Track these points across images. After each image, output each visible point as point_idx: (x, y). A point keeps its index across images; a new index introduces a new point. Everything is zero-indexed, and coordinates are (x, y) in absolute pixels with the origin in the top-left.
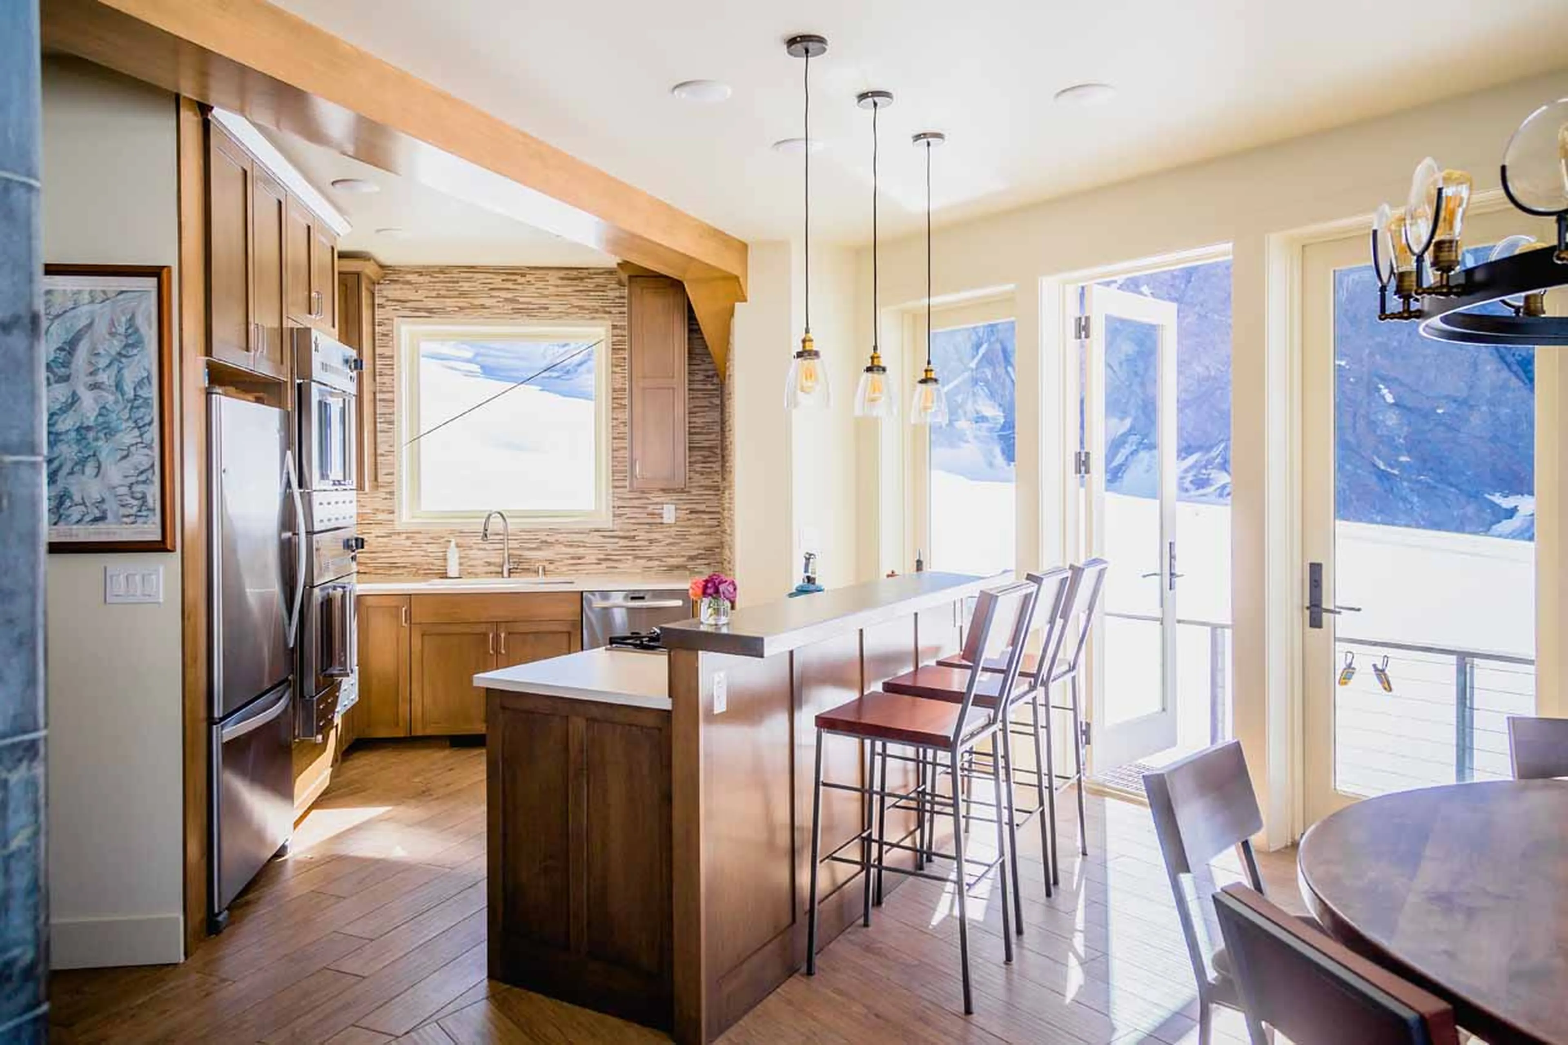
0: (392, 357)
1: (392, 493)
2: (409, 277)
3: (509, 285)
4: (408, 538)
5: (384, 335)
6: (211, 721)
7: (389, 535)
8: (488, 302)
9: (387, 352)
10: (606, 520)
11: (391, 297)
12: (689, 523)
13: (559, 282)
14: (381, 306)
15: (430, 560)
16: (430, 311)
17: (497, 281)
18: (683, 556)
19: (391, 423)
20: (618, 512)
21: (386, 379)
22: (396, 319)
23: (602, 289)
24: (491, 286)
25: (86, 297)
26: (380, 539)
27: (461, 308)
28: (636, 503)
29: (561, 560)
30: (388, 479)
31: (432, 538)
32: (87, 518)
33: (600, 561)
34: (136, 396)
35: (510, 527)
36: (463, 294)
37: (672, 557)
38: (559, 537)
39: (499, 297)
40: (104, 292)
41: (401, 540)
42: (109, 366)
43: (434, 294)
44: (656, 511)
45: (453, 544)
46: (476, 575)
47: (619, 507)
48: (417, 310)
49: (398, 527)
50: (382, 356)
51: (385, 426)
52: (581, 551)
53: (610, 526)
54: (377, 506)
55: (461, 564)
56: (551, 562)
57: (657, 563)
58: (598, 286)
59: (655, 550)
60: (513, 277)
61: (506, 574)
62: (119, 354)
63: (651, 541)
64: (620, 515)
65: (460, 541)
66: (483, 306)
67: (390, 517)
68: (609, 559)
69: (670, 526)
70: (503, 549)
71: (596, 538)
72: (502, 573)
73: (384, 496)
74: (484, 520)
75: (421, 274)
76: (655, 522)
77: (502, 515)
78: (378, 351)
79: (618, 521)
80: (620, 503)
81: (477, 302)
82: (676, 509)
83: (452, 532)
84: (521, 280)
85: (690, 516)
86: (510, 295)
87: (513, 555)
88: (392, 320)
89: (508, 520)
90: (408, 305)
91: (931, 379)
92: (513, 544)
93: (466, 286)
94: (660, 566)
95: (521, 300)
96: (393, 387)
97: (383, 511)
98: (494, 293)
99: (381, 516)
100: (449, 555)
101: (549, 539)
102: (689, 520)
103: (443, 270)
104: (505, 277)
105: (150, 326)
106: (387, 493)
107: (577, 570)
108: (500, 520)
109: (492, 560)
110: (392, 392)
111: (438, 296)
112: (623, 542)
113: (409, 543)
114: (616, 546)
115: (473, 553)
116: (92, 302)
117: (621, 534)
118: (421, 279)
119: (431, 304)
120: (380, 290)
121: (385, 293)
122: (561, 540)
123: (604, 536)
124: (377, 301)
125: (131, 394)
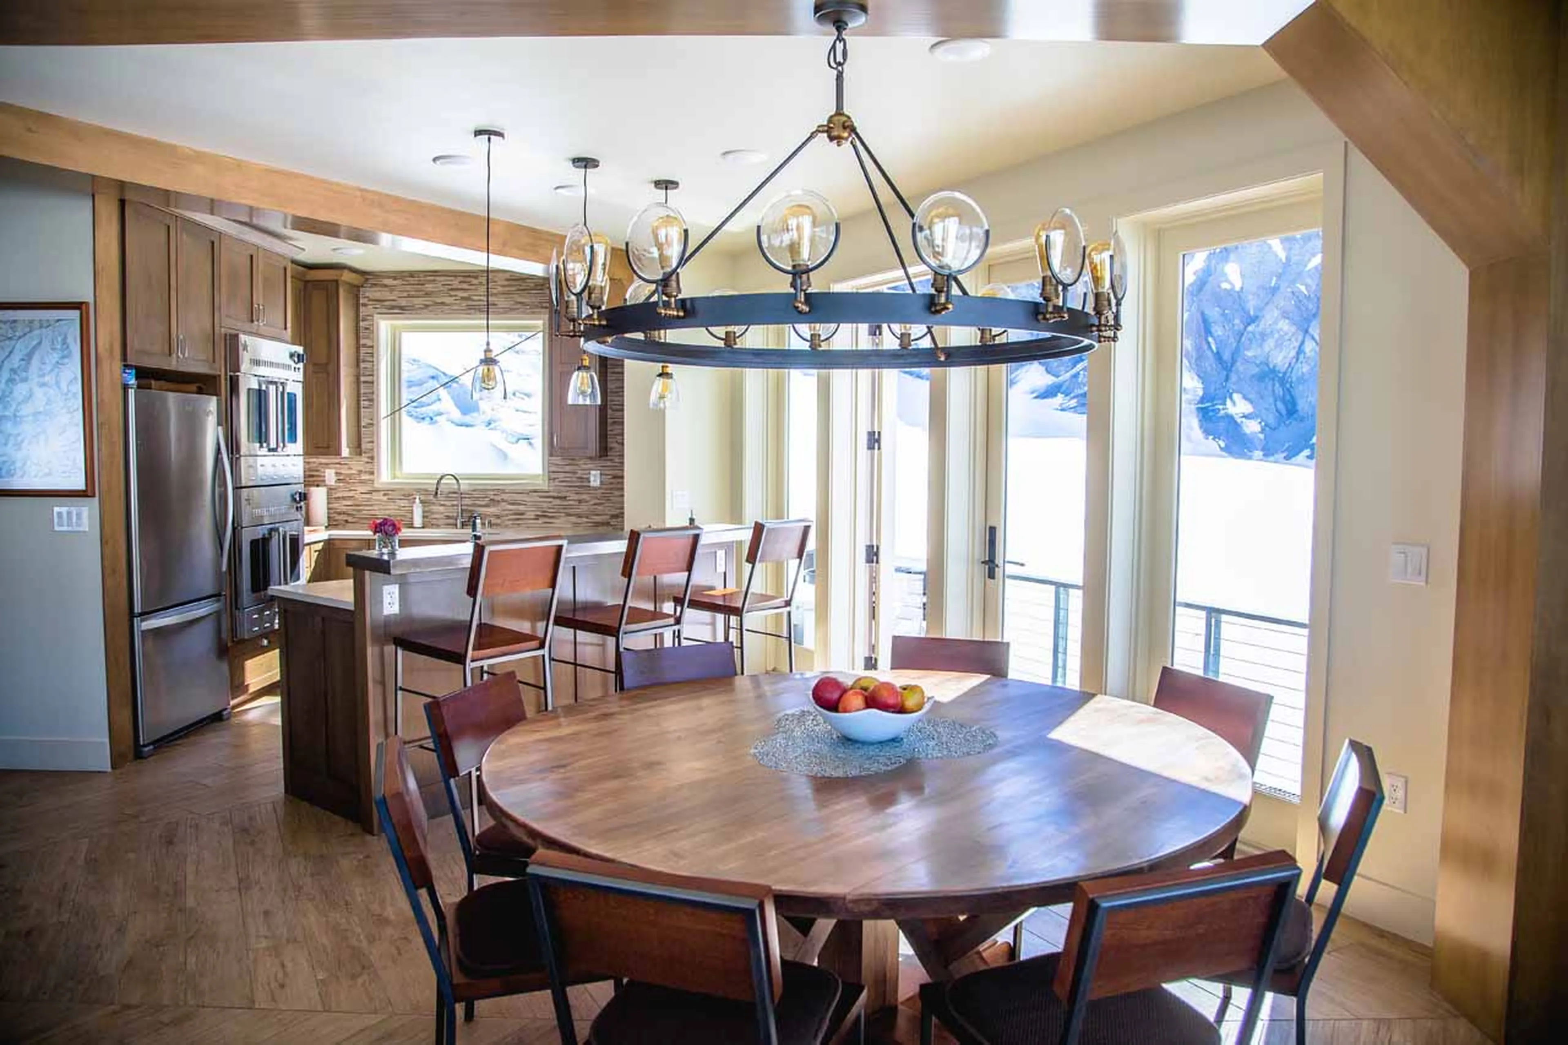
0: (372, 347)
1: (372, 458)
2: (387, 281)
3: (465, 286)
4: (385, 495)
5: (367, 329)
6: (132, 615)
7: (370, 492)
8: (448, 300)
9: (369, 343)
10: (542, 484)
11: (371, 297)
12: (612, 486)
13: (506, 283)
14: (365, 305)
15: (402, 513)
16: (402, 308)
17: (456, 283)
18: (606, 515)
19: (371, 400)
20: (553, 476)
21: (368, 365)
22: (376, 316)
23: (539, 287)
24: (450, 287)
25: (37, 324)
26: (364, 496)
27: (427, 306)
28: (568, 468)
29: (507, 515)
30: (369, 446)
31: (404, 495)
32: (41, 474)
33: (537, 517)
34: (69, 391)
35: (462, 487)
36: (428, 294)
37: (597, 515)
38: (505, 496)
39: (456, 296)
40: (48, 321)
41: (379, 496)
42: (52, 370)
43: (405, 294)
44: (585, 476)
45: (417, 501)
46: (438, 526)
47: (554, 472)
48: (393, 307)
49: (377, 485)
50: (364, 346)
51: (366, 403)
52: (522, 508)
53: (546, 488)
54: (361, 468)
55: (424, 517)
56: (498, 517)
57: (585, 520)
58: (536, 285)
59: (584, 508)
60: (468, 279)
61: (459, 525)
62: (58, 362)
63: (580, 501)
64: (554, 479)
65: (423, 498)
66: (443, 303)
67: (371, 477)
68: (545, 516)
69: (595, 489)
70: (457, 505)
71: (535, 497)
72: (456, 525)
73: (366, 460)
74: (436, 481)
75: (395, 278)
76: (583, 484)
77: (456, 478)
78: (362, 342)
79: (552, 484)
80: (554, 469)
81: (439, 300)
82: (601, 474)
83: (418, 491)
84: (475, 281)
85: (612, 480)
86: (465, 295)
87: (466, 510)
88: (373, 316)
89: (460, 481)
90: (386, 303)
91: (667, 374)
92: (467, 501)
93: (429, 287)
94: (587, 522)
95: (475, 298)
96: (373, 371)
97: (366, 472)
98: (452, 293)
99: (365, 477)
100: (415, 509)
101: (496, 498)
102: (611, 483)
103: (412, 274)
104: (461, 279)
105: (75, 342)
106: (368, 457)
107: (518, 524)
108: (454, 481)
109: (451, 514)
110: (372, 375)
111: (409, 296)
112: (558, 502)
113: (385, 498)
114: (550, 505)
115: (435, 508)
116: (41, 327)
117: (555, 494)
118: (395, 282)
119: (403, 302)
120: (364, 292)
121: (367, 294)
122: (505, 498)
123: (541, 497)
124: (361, 301)
125: (65, 390)
